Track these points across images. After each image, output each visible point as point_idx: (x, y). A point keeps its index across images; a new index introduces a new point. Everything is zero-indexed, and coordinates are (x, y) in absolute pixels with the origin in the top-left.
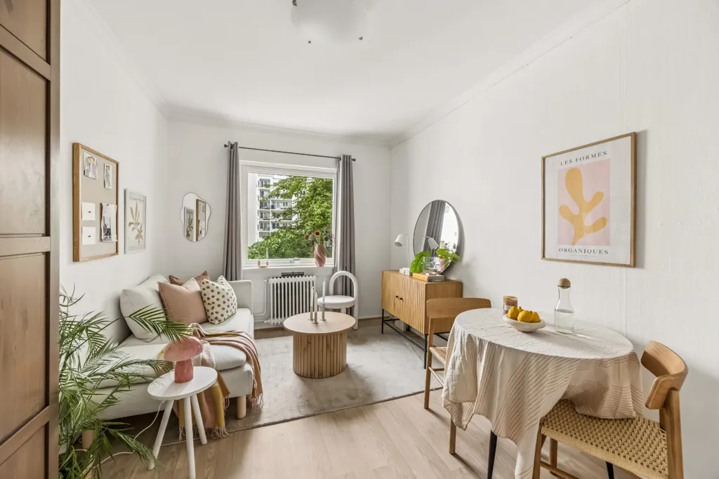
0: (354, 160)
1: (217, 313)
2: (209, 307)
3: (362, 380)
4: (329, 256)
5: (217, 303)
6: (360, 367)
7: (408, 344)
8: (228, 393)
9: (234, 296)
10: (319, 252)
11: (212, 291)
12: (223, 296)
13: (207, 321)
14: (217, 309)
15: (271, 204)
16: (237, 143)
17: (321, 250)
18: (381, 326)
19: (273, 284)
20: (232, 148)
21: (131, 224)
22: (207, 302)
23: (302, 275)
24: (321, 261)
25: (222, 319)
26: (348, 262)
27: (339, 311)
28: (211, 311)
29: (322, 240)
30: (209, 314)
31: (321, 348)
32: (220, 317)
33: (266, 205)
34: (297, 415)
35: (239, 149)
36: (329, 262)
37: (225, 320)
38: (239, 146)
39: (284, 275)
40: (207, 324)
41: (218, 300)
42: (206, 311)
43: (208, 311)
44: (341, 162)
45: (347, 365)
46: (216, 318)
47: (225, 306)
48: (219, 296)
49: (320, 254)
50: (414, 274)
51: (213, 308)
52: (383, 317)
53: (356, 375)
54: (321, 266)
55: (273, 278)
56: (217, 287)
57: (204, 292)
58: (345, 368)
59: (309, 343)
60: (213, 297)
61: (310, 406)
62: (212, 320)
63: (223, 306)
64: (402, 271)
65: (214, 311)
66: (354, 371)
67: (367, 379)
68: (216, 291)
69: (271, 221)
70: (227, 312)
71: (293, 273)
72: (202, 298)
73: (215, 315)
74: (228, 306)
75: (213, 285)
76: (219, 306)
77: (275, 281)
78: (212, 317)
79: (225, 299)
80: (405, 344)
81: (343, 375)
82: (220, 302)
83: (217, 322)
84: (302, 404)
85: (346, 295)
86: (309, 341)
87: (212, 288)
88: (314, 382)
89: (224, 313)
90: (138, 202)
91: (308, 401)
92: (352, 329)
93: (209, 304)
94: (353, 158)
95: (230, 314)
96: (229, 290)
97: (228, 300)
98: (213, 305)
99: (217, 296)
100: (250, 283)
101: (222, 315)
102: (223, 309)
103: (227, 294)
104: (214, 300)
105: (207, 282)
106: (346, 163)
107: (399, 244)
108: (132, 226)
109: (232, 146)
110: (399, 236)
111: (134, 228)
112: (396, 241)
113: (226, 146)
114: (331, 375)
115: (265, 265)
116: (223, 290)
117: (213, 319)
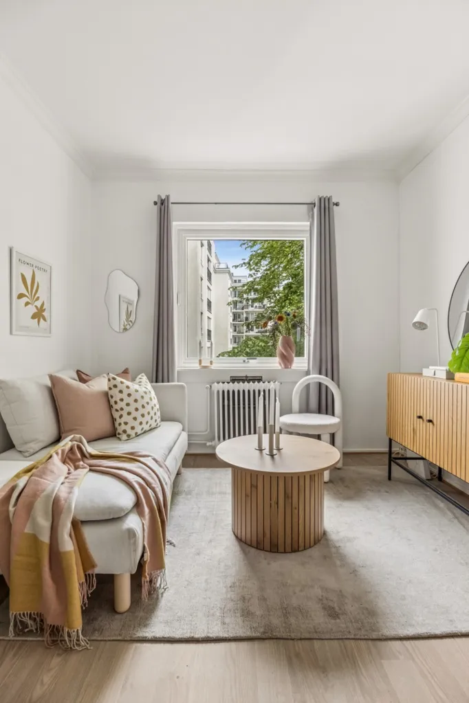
0: (337, 204)
1: (126, 423)
2: (116, 415)
3: (354, 572)
4: (300, 353)
5: (127, 409)
6: (349, 540)
7: (442, 505)
8: (93, 566)
9: (155, 401)
10: (284, 347)
11: (121, 392)
12: (136, 401)
13: (113, 434)
14: (126, 418)
15: (245, 315)
16: (168, 197)
17: (287, 344)
18: (387, 467)
19: (218, 392)
20: (162, 204)
21: (21, 296)
22: (115, 407)
23: (259, 380)
24: (286, 360)
25: (132, 433)
26: (328, 363)
27: (319, 437)
28: (118, 420)
29: (288, 330)
30: (117, 425)
31: (274, 499)
32: (129, 431)
33: (239, 317)
34: (216, 631)
35: (170, 205)
36: (300, 363)
37: (137, 435)
38: (172, 200)
39: (234, 380)
40: (114, 438)
41: (128, 405)
42: (113, 420)
43: (116, 420)
44: (316, 210)
45: (325, 533)
46: (125, 431)
47: (138, 414)
48: (131, 400)
49: (285, 349)
50: (458, 375)
51: (121, 417)
52: (390, 452)
53: (342, 558)
54: (286, 367)
55: (218, 383)
56: (128, 387)
57: (111, 393)
58: (321, 539)
59: (254, 486)
60: (122, 400)
61: (247, 614)
62: (119, 434)
63: (134, 414)
64: (427, 372)
65: (122, 421)
66: (337, 548)
67: (363, 571)
68: (126, 392)
69: (245, 334)
70: (141, 423)
71: (246, 377)
72: (109, 401)
73: (123, 427)
74: (143, 416)
75: (122, 383)
76: (129, 414)
77: (221, 387)
78: (120, 429)
79: (139, 405)
80: (436, 506)
81: (315, 552)
82: (131, 409)
83: (124, 437)
84: (230, 605)
85: (327, 414)
86: (254, 483)
87: (120, 387)
88: (263, 559)
89: (136, 424)
90: (36, 270)
91: (243, 599)
92: (334, 469)
93: (117, 410)
94: (334, 200)
95: (146, 427)
96: (146, 393)
97: (143, 406)
98: (121, 412)
99: (127, 400)
100: (182, 387)
101: (133, 428)
102: (135, 419)
103: (142, 397)
104: (122, 404)
105: (114, 379)
106: (324, 209)
107: (421, 326)
108: (25, 300)
109: (162, 202)
110: (420, 312)
111: (27, 304)
112: (416, 320)
113: (155, 203)
114: (295, 550)
115: (209, 365)
116: (137, 391)
117: (121, 432)
